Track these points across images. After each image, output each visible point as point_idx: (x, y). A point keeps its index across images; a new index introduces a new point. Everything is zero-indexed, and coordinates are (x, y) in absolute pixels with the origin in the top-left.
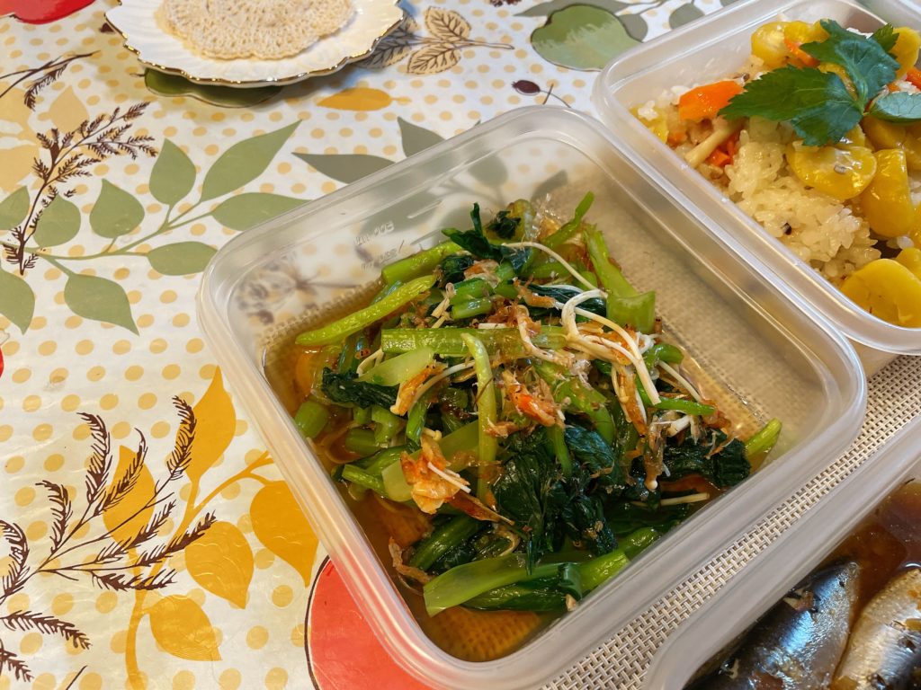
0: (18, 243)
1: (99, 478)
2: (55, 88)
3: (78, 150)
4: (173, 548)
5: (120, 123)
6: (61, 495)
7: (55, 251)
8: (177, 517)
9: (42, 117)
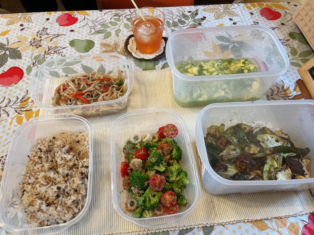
0: (35, 62)
1: (23, 98)
2: (56, 39)
3: (52, 51)
4: (25, 111)
5: (61, 49)
6: (18, 98)
7: (39, 65)
8: (28, 107)
9: (51, 44)
